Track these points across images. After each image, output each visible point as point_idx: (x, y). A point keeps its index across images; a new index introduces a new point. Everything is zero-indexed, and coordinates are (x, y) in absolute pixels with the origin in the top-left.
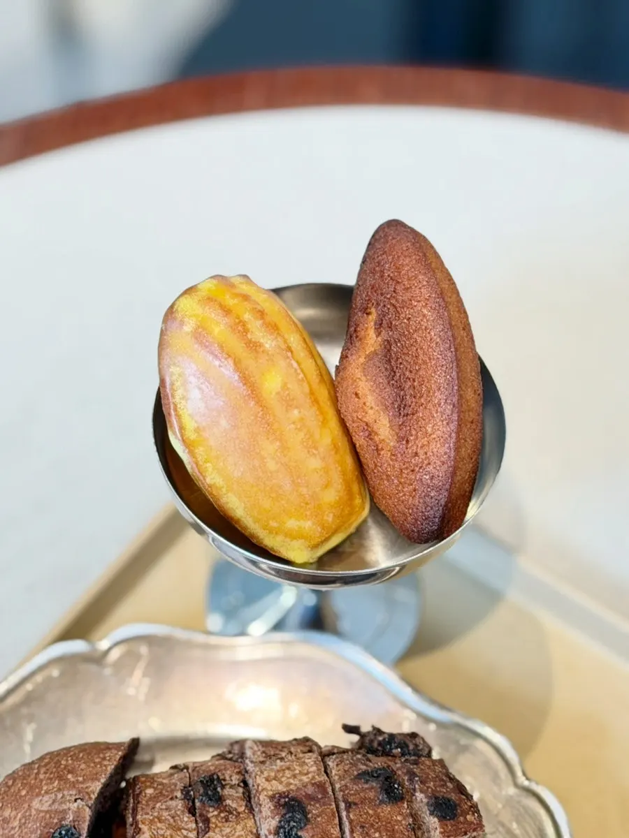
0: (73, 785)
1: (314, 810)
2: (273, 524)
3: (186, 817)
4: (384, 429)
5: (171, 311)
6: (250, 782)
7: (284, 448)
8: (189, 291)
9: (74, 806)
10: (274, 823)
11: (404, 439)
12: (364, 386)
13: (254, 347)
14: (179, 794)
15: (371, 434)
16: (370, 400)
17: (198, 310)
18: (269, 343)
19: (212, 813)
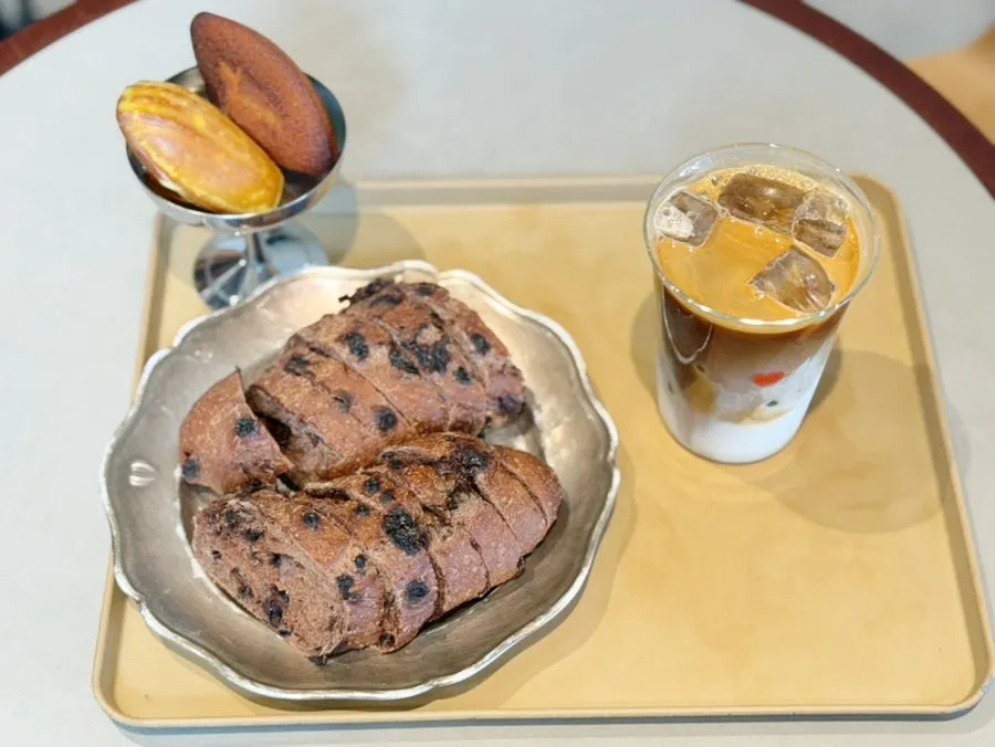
0: (226, 401)
1: (362, 331)
2: (245, 202)
3: (298, 379)
4: (271, 118)
5: (119, 114)
6: (316, 345)
7: (228, 155)
8: (121, 99)
9: (236, 408)
10: (347, 350)
11: (285, 116)
12: (246, 101)
13: (178, 108)
14: (284, 373)
15: (265, 125)
16: (255, 106)
17: (135, 105)
18: (184, 103)
19: (310, 368)
